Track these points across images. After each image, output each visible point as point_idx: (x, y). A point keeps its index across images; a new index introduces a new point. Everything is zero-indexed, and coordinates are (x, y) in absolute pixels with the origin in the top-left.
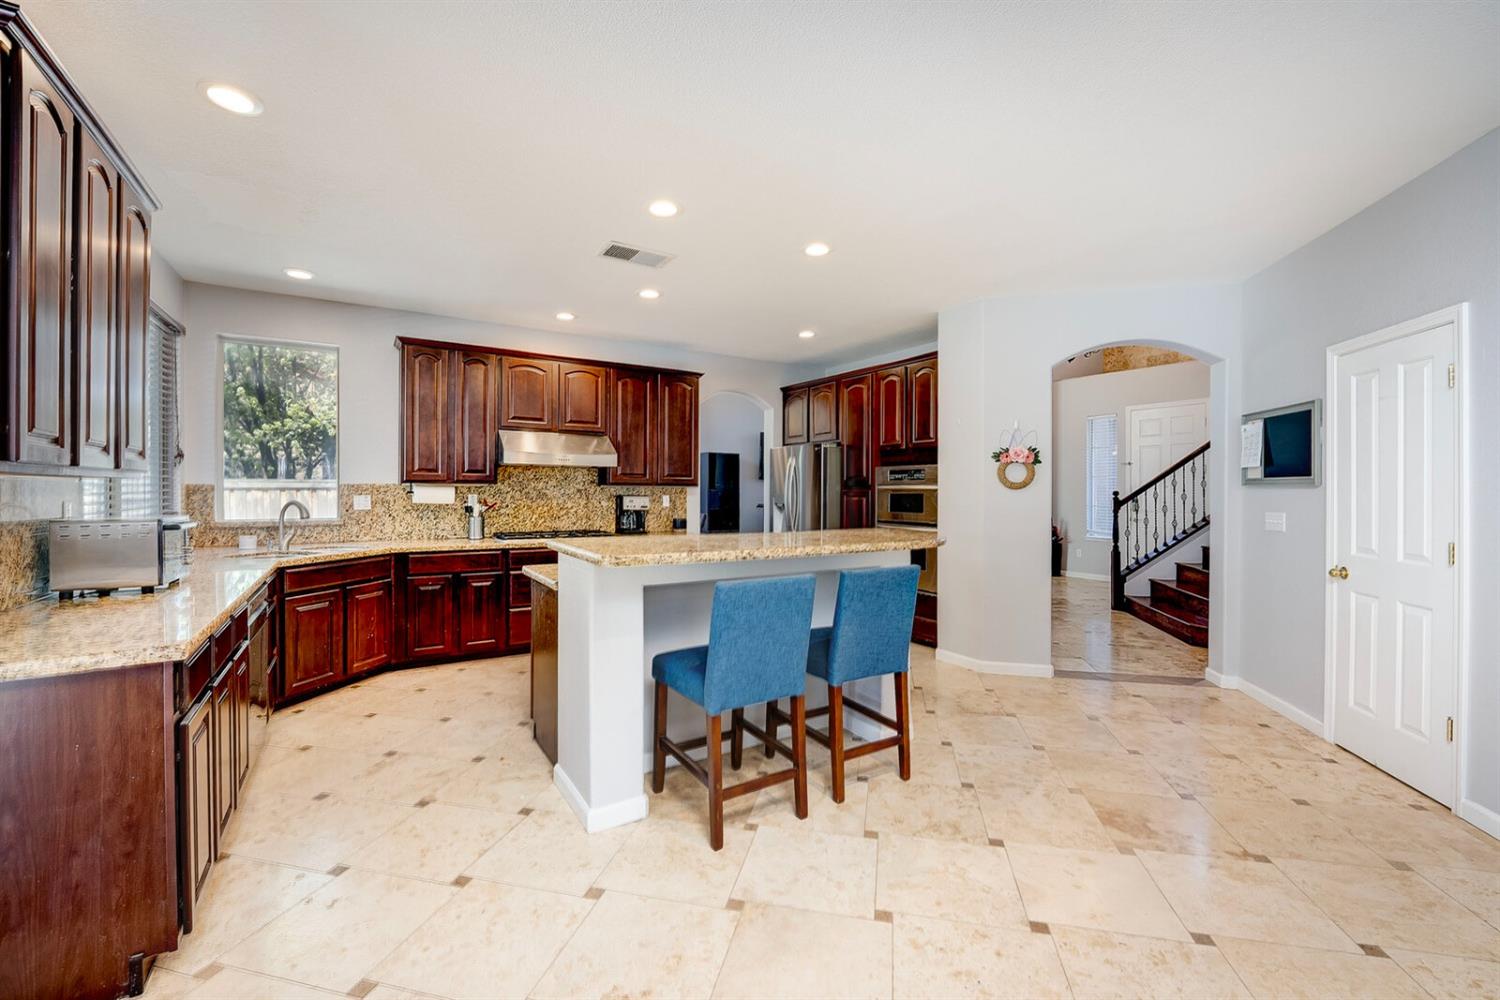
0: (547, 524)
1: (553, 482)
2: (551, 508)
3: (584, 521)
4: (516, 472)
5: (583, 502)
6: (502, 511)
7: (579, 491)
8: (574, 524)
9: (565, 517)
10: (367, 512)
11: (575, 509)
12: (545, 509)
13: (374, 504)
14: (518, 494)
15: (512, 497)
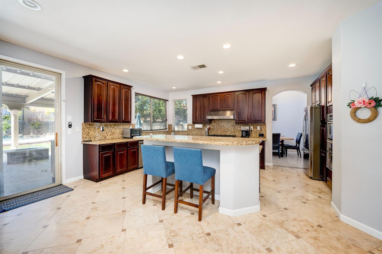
0: (224, 133)
1: (226, 123)
2: (225, 129)
3: (233, 133)
4: (217, 121)
5: (233, 128)
6: (214, 130)
7: (232, 125)
8: (231, 133)
9: (229, 132)
10: (191, 129)
11: (231, 130)
12: (224, 129)
13: (192, 127)
14: (217, 126)
15: (216, 127)
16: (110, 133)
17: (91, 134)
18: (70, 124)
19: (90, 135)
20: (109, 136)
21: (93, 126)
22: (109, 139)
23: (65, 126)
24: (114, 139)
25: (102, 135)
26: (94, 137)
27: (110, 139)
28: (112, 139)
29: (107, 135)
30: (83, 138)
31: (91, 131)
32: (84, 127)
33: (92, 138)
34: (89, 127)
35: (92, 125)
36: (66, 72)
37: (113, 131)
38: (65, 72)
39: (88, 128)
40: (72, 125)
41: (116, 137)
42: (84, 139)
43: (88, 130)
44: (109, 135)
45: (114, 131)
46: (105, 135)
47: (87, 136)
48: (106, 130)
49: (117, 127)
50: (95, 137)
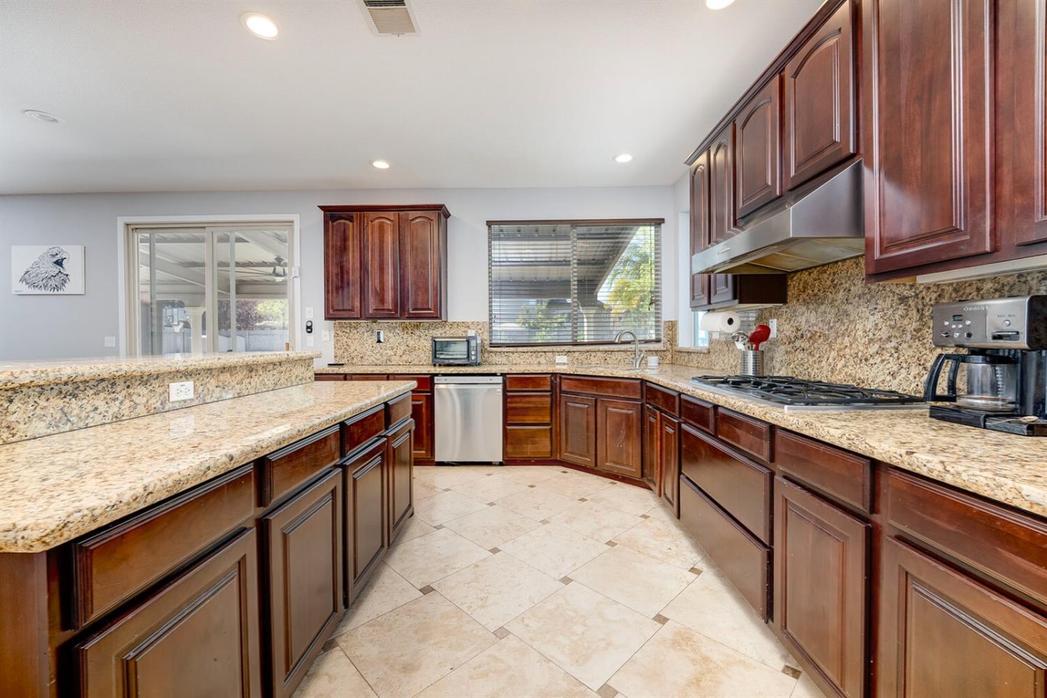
0: (849, 370)
7: (903, 300)
8: (893, 375)
11: (893, 344)
15: (807, 321)
16: (403, 349)
17: (353, 348)
18: (309, 324)
19: (352, 351)
20: (401, 356)
21: (358, 330)
22: (400, 365)
23: (300, 329)
24: (414, 365)
25: (381, 351)
26: (360, 356)
27: (401, 363)
28: (410, 363)
29: (393, 354)
30: (336, 357)
31: (352, 342)
32: (338, 332)
33: (355, 359)
34: (348, 331)
35: (355, 327)
36: (300, 216)
37: (411, 343)
38: (298, 215)
39: (347, 335)
40: (313, 327)
41: (420, 361)
42: (337, 359)
43: (345, 339)
44: (399, 352)
45: (413, 342)
46: (387, 353)
47: (344, 352)
48: (391, 340)
49: (423, 331)
50: (362, 357)
